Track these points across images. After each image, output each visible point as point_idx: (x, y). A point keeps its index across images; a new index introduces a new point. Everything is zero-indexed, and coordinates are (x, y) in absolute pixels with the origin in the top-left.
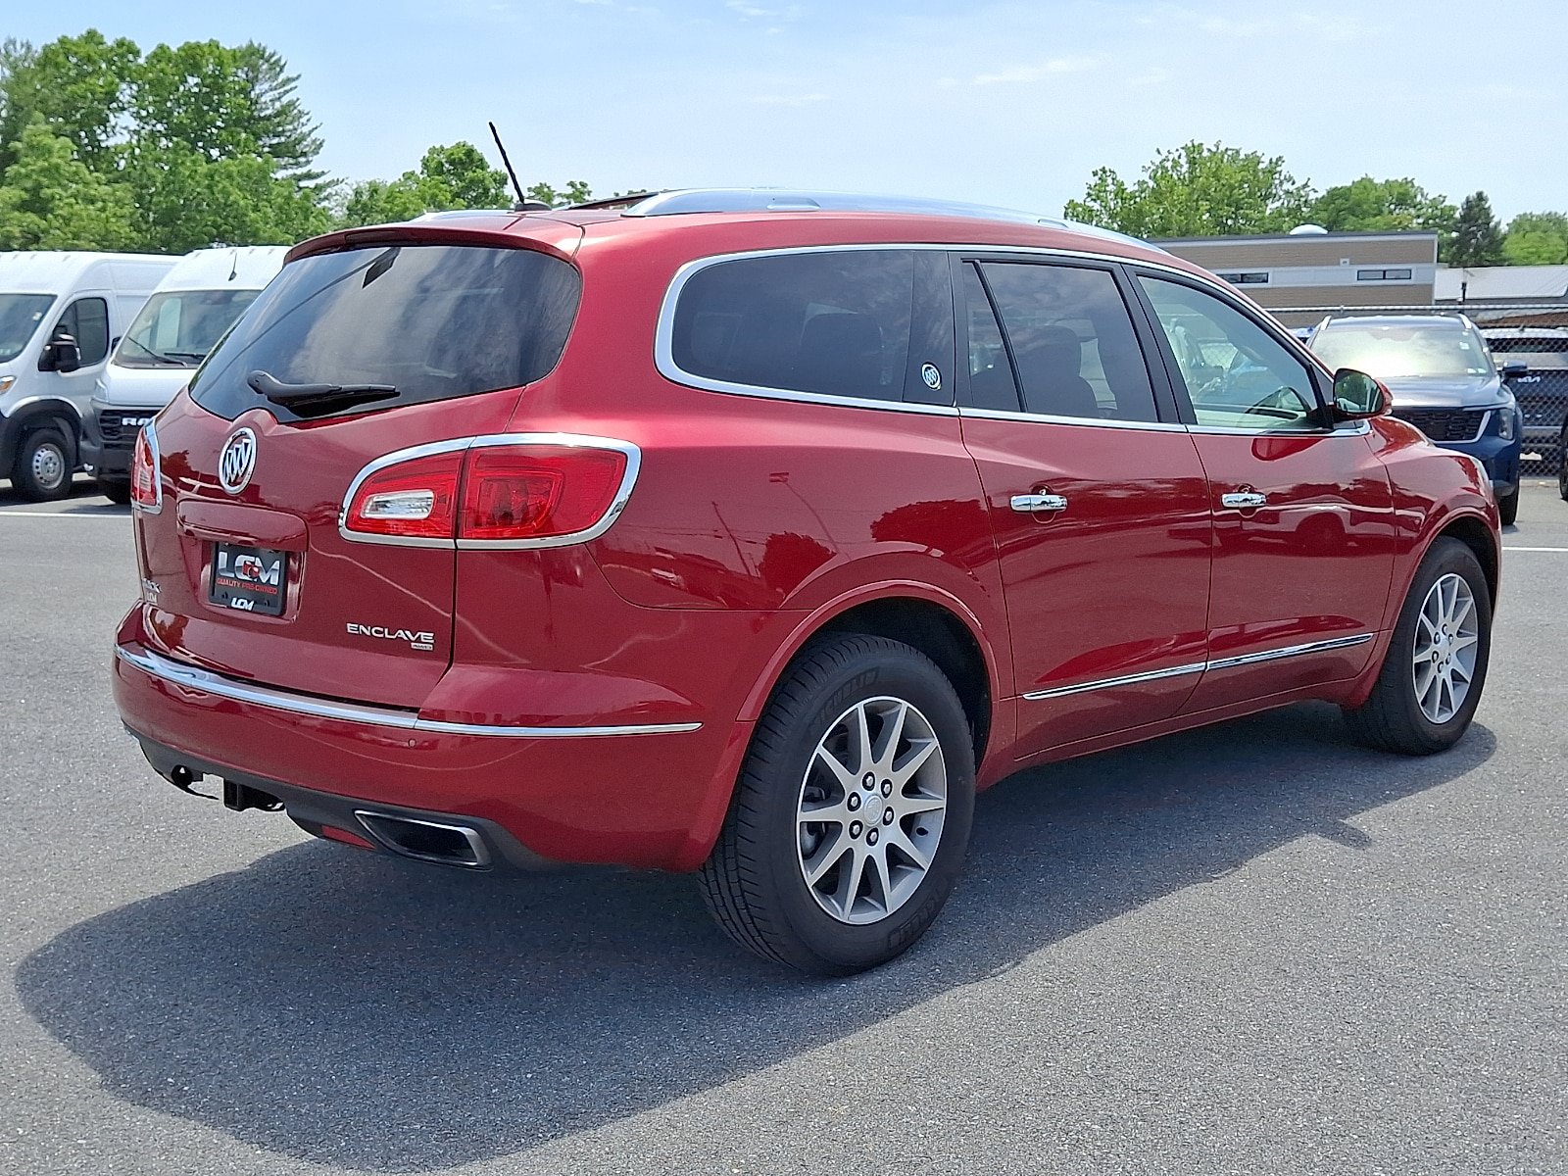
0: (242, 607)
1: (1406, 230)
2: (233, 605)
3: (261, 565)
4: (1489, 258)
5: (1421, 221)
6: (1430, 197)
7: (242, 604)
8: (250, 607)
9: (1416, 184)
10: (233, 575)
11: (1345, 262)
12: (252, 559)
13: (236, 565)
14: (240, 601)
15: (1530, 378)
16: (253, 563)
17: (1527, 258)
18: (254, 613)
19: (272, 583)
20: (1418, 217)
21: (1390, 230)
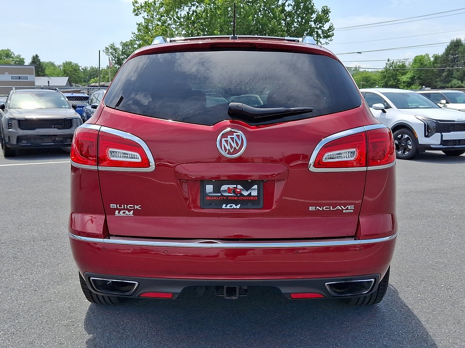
1: (10, 64)
4: (41, 74)
5: (14, 62)
6: (16, 55)
9: (11, 51)
11: (7, 74)
15: (79, 108)
16: (235, 187)
17: (51, 74)
18: (241, 209)
20: (13, 61)
21: (6, 64)
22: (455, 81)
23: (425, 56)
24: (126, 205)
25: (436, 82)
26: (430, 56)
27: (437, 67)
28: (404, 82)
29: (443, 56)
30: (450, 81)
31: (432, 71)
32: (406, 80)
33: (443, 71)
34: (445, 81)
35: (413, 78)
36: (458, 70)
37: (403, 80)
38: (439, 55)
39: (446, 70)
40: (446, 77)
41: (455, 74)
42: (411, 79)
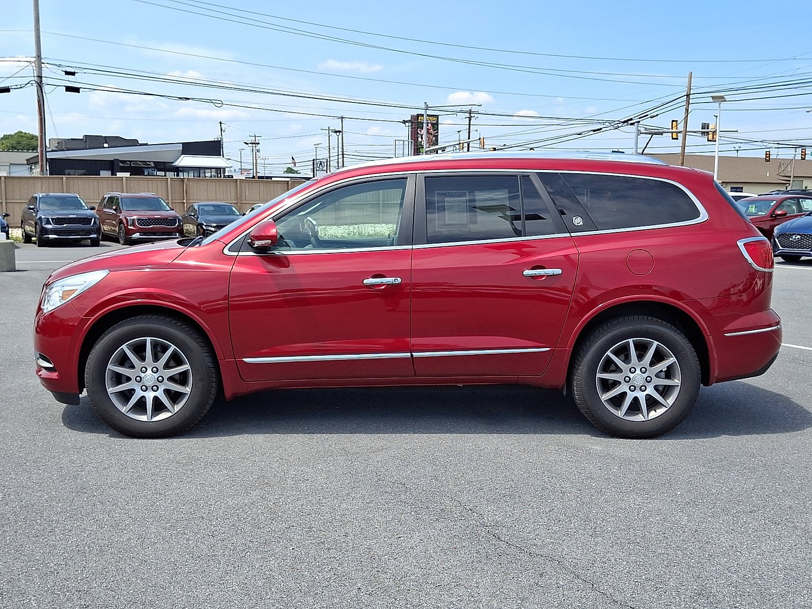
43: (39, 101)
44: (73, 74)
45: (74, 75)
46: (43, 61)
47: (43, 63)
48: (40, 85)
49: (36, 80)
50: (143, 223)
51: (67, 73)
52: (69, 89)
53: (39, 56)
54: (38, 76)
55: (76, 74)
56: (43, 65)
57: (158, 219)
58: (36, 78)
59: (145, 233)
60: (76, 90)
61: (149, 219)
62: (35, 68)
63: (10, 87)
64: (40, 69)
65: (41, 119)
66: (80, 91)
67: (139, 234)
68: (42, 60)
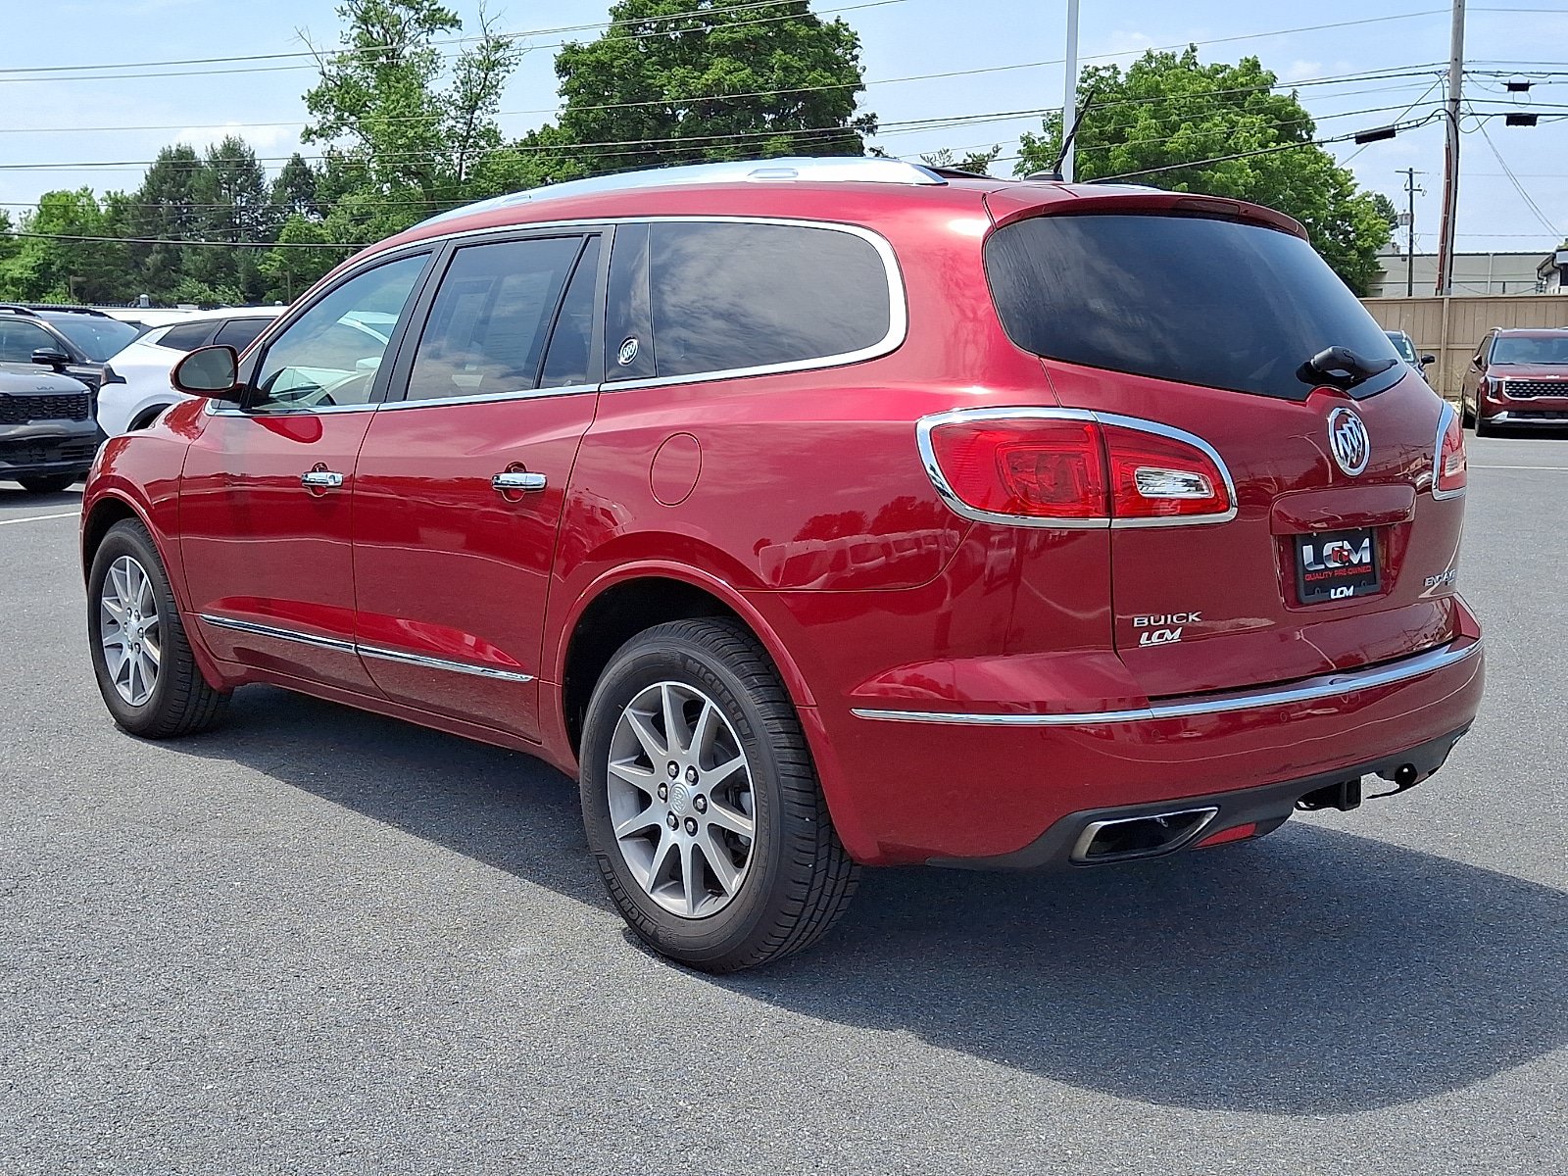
0: (1343, 596)
2: (1333, 597)
3: (1350, 547)
7: (1342, 592)
8: (1351, 592)
10: (1323, 567)
12: (1340, 544)
13: (1325, 554)
14: (1339, 590)
16: (1342, 547)
18: (1357, 596)
19: (1364, 561)
22: (189, 285)
23: (78, 197)
24: (1169, 616)
25: (128, 285)
26: (97, 197)
27: (125, 234)
28: (15, 282)
29: (140, 200)
30: (175, 284)
31: (111, 249)
32: (21, 273)
33: (147, 249)
34: (156, 281)
35: (43, 269)
36: (195, 249)
37: (9, 274)
38: (126, 194)
39: (156, 247)
40: (158, 270)
41: (189, 261)
42: (40, 271)
43: (1448, 150)
44: (1524, 87)
45: (1527, 90)
46: (1464, 68)
47: (1465, 72)
48: (1454, 119)
49: (1447, 109)
50: (1517, 391)
51: (1513, 87)
52: (1514, 119)
53: (1457, 59)
54: (1452, 100)
55: (1530, 88)
56: (1464, 77)
57: (1552, 382)
58: (1447, 103)
59: (1520, 411)
60: (1529, 120)
61: (1532, 383)
62: (1447, 84)
63: (1396, 127)
64: (1457, 85)
65: (1449, 185)
66: (1538, 121)
67: (1506, 413)
68: (1464, 66)
